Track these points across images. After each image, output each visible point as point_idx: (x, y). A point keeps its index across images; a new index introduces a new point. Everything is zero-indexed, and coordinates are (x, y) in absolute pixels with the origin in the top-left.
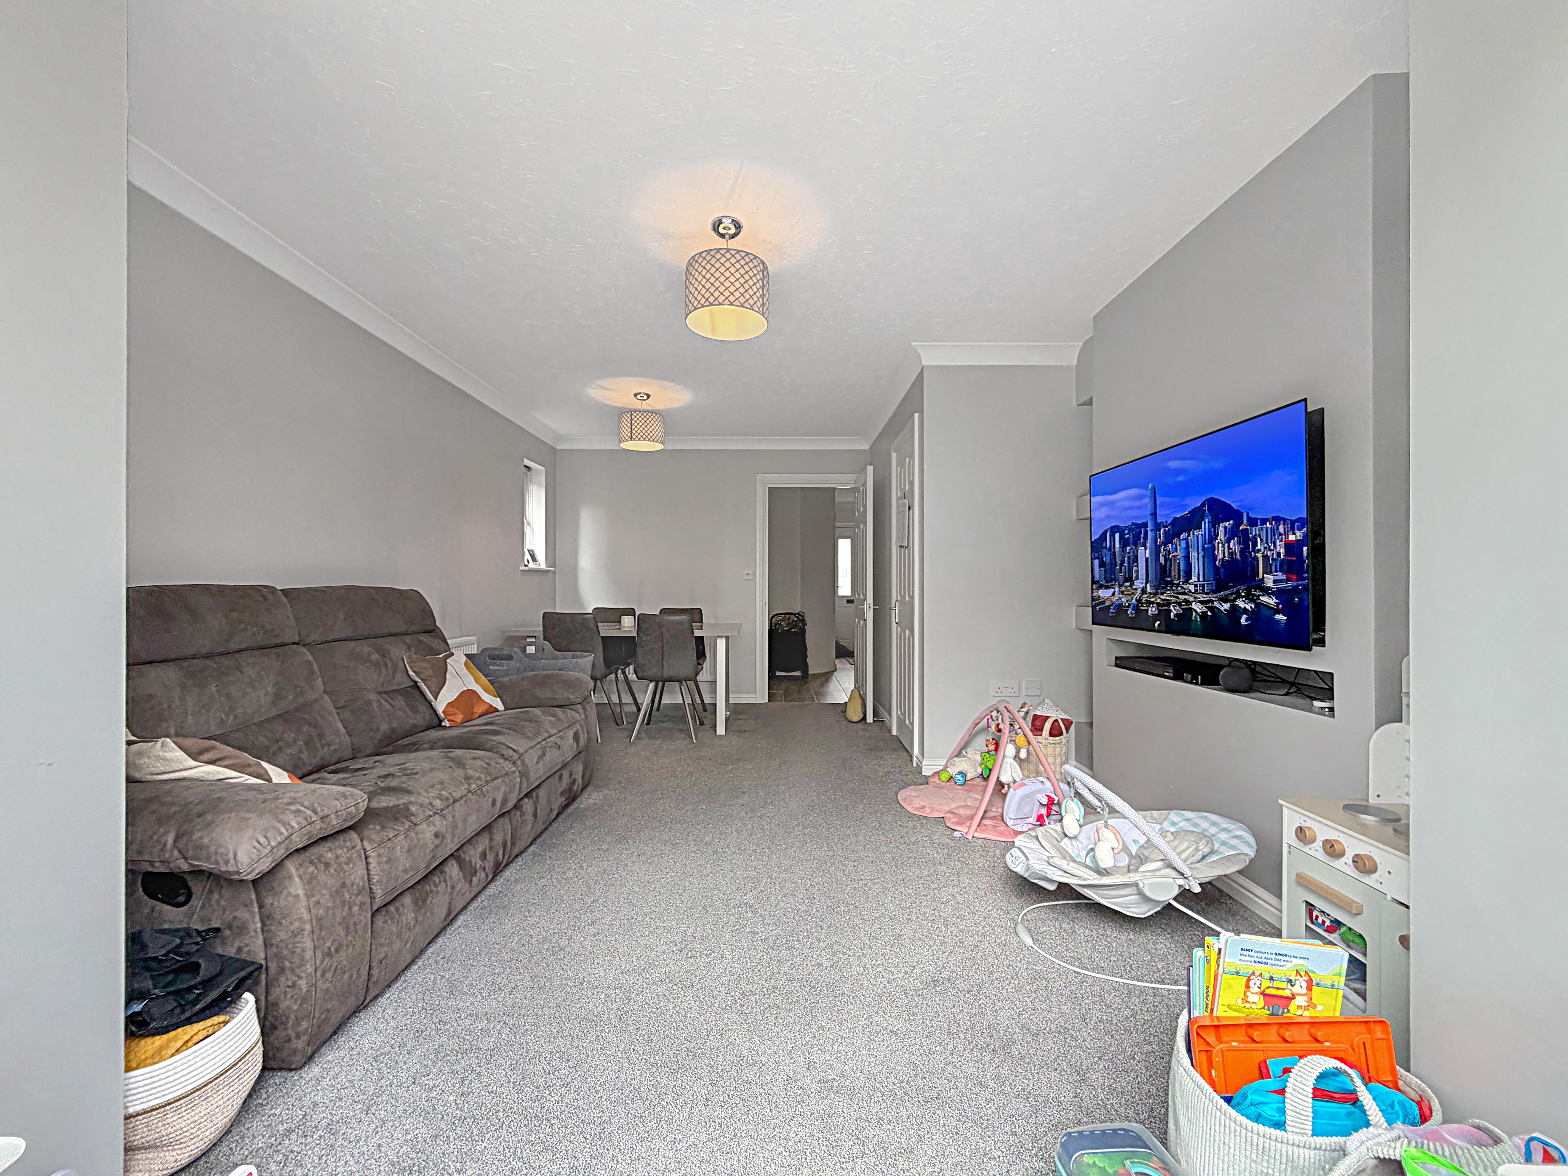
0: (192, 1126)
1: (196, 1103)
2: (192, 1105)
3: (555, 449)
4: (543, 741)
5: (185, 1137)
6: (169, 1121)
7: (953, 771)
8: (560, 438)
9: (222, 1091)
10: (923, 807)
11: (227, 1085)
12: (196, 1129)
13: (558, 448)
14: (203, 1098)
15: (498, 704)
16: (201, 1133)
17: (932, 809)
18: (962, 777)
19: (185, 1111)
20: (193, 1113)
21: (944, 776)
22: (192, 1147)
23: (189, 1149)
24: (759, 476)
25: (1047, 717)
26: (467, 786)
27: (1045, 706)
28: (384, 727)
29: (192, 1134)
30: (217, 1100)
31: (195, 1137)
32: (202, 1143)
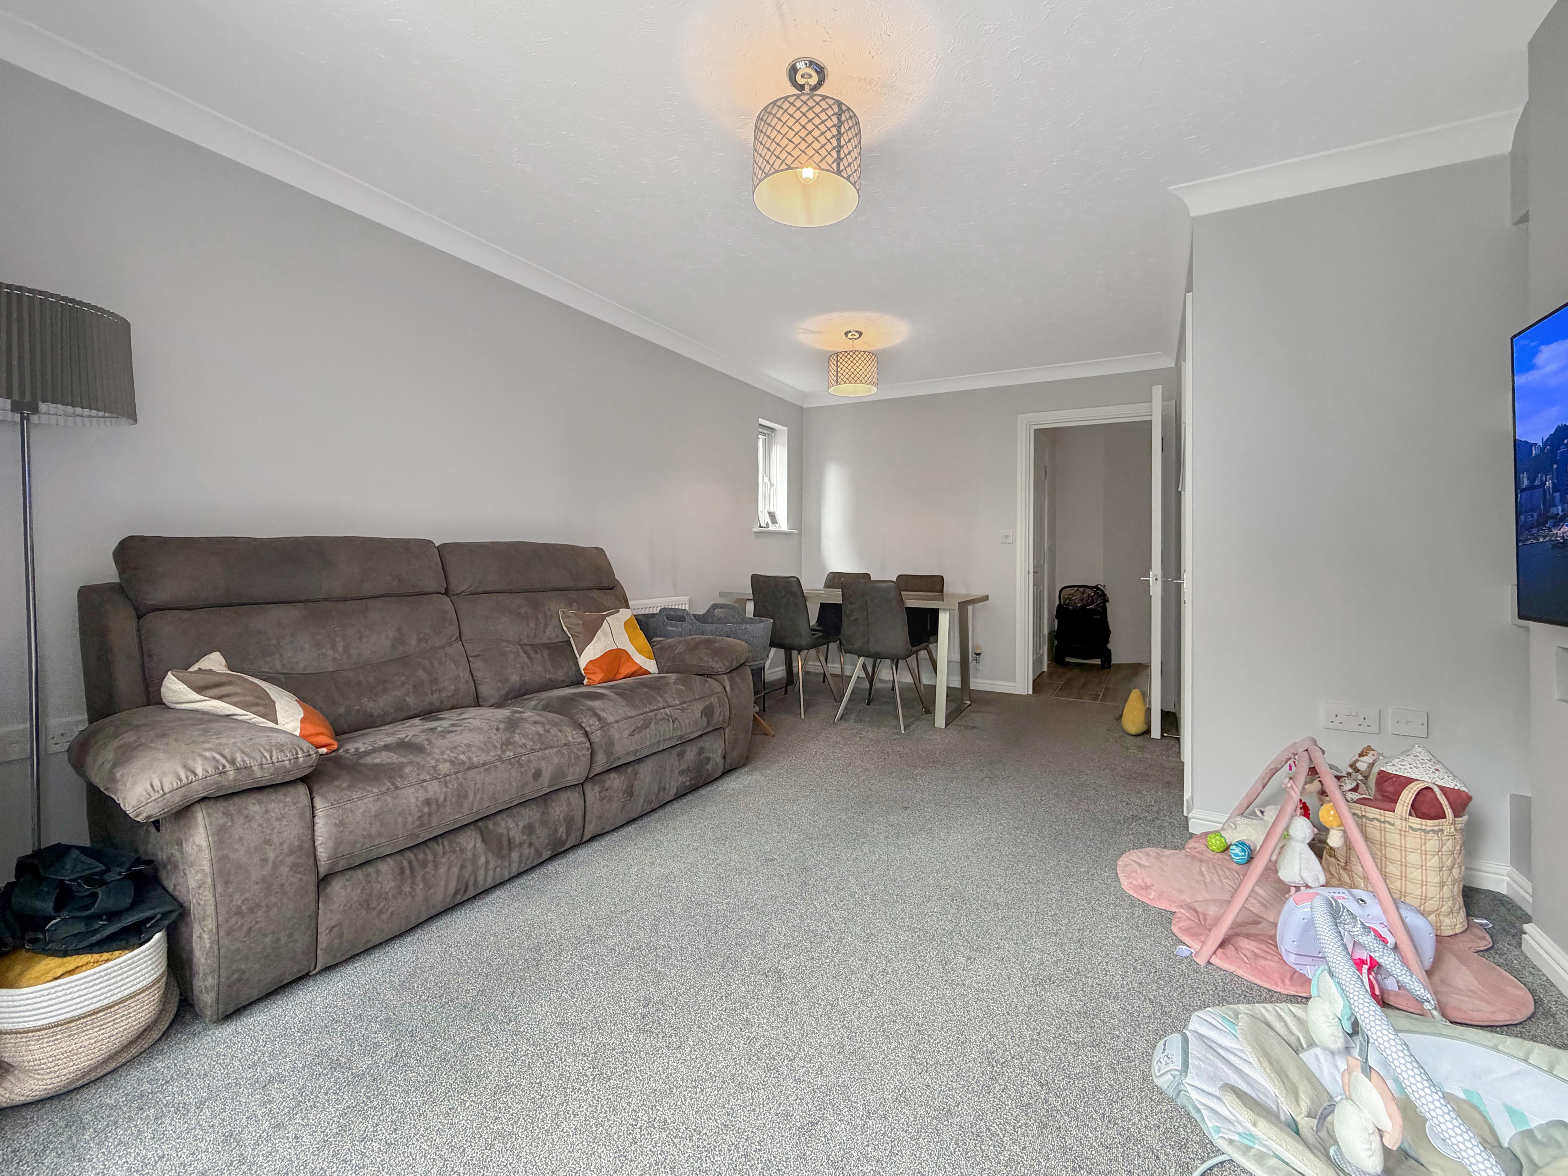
0: (50, 1059)
1: (59, 1037)
2: (54, 1038)
3: (802, 408)
4: (651, 711)
5: (43, 1069)
6: (31, 1048)
7: (1231, 836)
8: (805, 395)
9: (91, 1032)
10: (1147, 888)
11: (98, 1026)
12: (53, 1064)
13: (805, 406)
14: (66, 1034)
15: (651, 666)
16: (59, 1070)
17: (1160, 894)
18: (1243, 851)
19: (47, 1042)
20: (54, 1047)
21: (1215, 843)
22: (49, 1082)
23: (44, 1082)
24: (1020, 416)
25: (1410, 781)
26: (499, 752)
27: (1410, 759)
28: (514, 678)
29: (48, 1068)
30: (83, 1040)
31: (51, 1072)
32: (58, 1080)
